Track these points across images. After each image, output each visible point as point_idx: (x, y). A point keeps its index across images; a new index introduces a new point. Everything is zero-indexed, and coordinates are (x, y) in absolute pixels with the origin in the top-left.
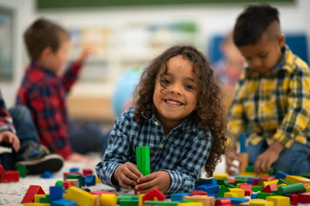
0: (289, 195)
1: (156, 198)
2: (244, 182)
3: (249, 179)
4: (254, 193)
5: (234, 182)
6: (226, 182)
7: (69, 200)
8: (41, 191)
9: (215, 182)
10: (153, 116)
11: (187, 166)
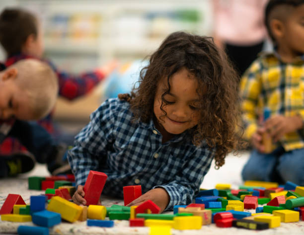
0: (299, 209)
1: (149, 211)
2: (248, 193)
3: (255, 190)
4: (260, 206)
5: (237, 193)
6: (228, 193)
7: (52, 212)
8: (21, 201)
9: (216, 194)
10: (151, 123)
11: (189, 175)
